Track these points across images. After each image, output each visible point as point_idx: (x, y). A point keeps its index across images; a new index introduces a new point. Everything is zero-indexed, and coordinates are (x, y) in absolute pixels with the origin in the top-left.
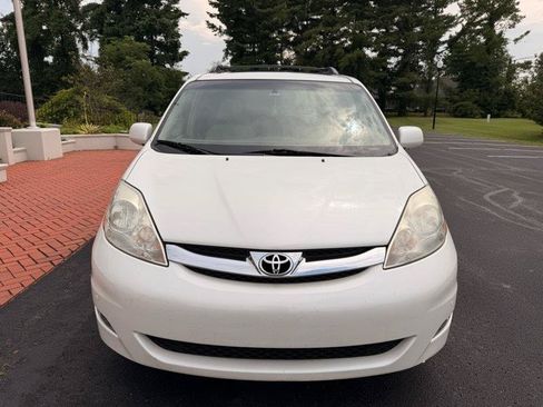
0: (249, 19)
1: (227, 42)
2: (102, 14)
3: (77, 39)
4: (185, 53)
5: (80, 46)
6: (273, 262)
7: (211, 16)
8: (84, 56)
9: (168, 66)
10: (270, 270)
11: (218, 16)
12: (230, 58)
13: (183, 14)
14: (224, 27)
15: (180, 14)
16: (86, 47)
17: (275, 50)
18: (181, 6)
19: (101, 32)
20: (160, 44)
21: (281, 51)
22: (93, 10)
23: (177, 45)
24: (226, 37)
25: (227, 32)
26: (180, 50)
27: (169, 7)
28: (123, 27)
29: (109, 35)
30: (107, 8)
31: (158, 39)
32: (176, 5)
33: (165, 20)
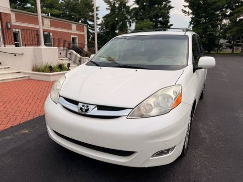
0: (204, 6)
1: (192, 18)
2: (138, 11)
3: (128, 23)
4: (171, 25)
5: (128, 25)
6: (83, 108)
7: (185, 7)
8: (129, 30)
10: (82, 111)
11: (188, 6)
12: (192, 26)
13: (172, 8)
14: (191, 11)
15: (171, 7)
16: (130, 26)
17: (218, 20)
18: (171, 4)
19: (136, 19)
20: (160, 22)
21: (221, 20)
22: (134, 10)
23: (168, 22)
24: (191, 16)
25: (192, 14)
26: (169, 24)
27: (166, 5)
28: (145, 16)
29: (139, 20)
30: (140, 9)
31: (160, 20)
32: (169, 4)
33: (163, 11)
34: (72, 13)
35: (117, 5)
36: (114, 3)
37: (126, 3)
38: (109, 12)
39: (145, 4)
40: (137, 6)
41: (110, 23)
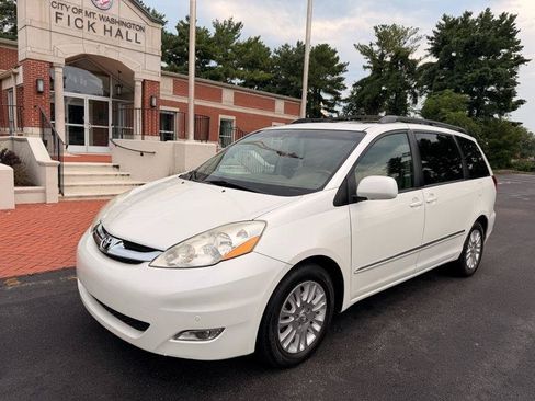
2: (434, 71)
3: (409, 96)
4: (521, 102)
5: (409, 100)
8: (412, 111)
9: (496, 116)
13: (524, 61)
15: (521, 61)
16: (415, 102)
18: (523, 53)
19: (430, 88)
20: (490, 94)
22: (427, 68)
23: (513, 94)
26: (514, 99)
27: (508, 56)
28: (452, 80)
29: (436, 90)
30: (440, 65)
31: (489, 89)
32: (518, 53)
33: (499, 69)
34: (291, 78)
35: (388, 59)
36: (382, 56)
37: (409, 53)
38: (368, 73)
39: (454, 54)
40: (434, 60)
41: (369, 96)
